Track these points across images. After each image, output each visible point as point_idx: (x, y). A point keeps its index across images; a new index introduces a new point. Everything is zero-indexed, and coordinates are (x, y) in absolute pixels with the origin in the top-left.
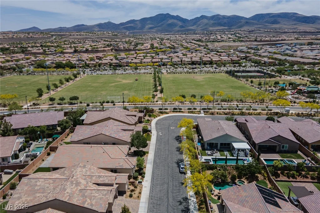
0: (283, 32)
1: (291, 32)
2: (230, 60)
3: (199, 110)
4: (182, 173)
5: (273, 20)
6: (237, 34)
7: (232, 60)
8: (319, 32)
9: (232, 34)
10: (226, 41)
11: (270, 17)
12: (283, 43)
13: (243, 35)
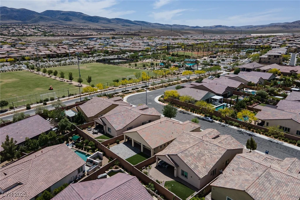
3: (142, 89)
4: (212, 122)
5: (65, 17)
6: (39, 29)
7: (84, 52)
8: (107, 29)
9: (33, 29)
10: (37, 36)
11: (61, 14)
12: (94, 38)
13: (46, 30)
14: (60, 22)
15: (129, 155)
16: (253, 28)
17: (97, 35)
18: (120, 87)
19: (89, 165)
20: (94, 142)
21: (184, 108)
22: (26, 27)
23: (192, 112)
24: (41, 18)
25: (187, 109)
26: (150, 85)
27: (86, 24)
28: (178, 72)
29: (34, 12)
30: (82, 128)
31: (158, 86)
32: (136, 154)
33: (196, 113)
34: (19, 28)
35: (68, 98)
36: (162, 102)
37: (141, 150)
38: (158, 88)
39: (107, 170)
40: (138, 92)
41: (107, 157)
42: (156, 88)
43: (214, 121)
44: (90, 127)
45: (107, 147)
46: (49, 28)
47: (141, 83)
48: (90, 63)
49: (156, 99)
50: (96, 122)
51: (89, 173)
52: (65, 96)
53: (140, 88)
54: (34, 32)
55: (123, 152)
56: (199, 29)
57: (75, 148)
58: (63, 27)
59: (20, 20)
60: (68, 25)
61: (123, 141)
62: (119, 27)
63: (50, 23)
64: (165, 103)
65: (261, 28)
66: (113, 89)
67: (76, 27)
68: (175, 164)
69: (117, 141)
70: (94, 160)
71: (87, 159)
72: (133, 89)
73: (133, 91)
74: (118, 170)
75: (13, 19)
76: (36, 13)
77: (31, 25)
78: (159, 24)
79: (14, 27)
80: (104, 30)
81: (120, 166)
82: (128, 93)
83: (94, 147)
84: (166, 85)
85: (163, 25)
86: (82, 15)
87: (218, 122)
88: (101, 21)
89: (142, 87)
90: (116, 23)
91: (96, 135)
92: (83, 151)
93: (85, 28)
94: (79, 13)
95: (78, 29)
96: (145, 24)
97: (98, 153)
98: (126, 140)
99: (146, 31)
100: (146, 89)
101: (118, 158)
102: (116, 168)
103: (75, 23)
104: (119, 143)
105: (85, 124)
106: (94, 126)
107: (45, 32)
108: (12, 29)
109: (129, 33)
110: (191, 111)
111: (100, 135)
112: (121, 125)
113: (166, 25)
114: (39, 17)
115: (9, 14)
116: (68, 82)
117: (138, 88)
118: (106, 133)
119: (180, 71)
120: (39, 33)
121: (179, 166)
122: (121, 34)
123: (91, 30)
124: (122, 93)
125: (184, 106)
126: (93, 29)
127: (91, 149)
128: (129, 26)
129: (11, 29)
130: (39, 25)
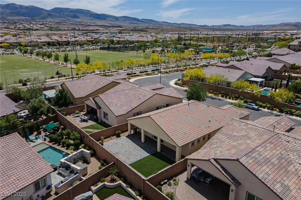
0: (87, 25)
1: (94, 26)
2: (86, 41)
3: (152, 72)
4: (258, 110)
5: (72, 15)
6: (46, 25)
7: (88, 41)
8: (114, 26)
9: (41, 24)
10: (43, 30)
11: (69, 12)
12: (100, 32)
13: (53, 26)
14: (69, 19)
15: (136, 156)
16: (263, 27)
17: (103, 30)
18: (124, 70)
19: (63, 173)
20: (79, 133)
21: (211, 93)
22: (33, 23)
23: (224, 98)
24: (49, 15)
25: (217, 94)
26: (162, 68)
27: (93, 21)
28: (195, 58)
29: (42, 10)
30: (65, 113)
31: (172, 70)
32: (149, 155)
33: (230, 98)
34: (26, 23)
35: (58, 79)
36: (180, 86)
37: (156, 149)
38: (173, 72)
39: (94, 184)
40: (147, 75)
41: (99, 159)
42: (170, 71)
43: (260, 108)
44: (78, 111)
45: (101, 141)
46: (56, 24)
47: (150, 67)
48: (92, 51)
49: (172, 83)
50: (87, 105)
51: (59, 191)
52: (54, 76)
53: (149, 71)
54: (40, 27)
55: (126, 151)
56: (208, 27)
57: (49, 142)
58: (70, 23)
59: (28, 17)
60: (76, 22)
61: (127, 133)
62: (127, 25)
63: (58, 20)
64: (184, 87)
65: (271, 27)
66: (117, 71)
67: (83, 24)
68: (233, 178)
69: (117, 132)
70: (73, 165)
71: (61, 162)
72: (140, 72)
73: (141, 74)
74: (115, 184)
75: (21, 15)
76: (44, 10)
77: (39, 21)
78: (167, 22)
79: (21, 23)
80: (111, 26)
81: (120, 175)
82: (135, 76)
83: (78, 141)
84: (183, 69)
85: (170, 23)
86: (90, 12)
87: (266, 110)
88: (109, 19)
89: (152, 71)
90: (124, 21)
91: (85, 123)
92: (59, 148)
93: (91, 25)
94: (87, 11)
95: (85, 25)
96: (152, 22)
97: (82, 151)
98: (131, 132)
99: (154, 28)
100: (158, 72)
101: (116, 161)
102: (113, 181)
103: (82, 20)
104: (120, 136)
105: (70, 107)
106: (85, 111)
107: (52, 27)
108: (20, 24)
109: (136, 29)
110: (222, 96)
111: (91, 123)
112: (124, 108)
113: (173, 23)
114: (47, 14)
115: (17, 11)
116: (63, 64)
117: (148, 72)
118: (101, 121)
119: (196, 57)
120: (46, 28)
121: (240, 184)
122: (128, 30)
123: (98, 27)
124: (128, 76)
125: (212, 90)
126: (100, 26)
127: (72, 145)
128: (136, 24)
129: (18, 24)
130: (47, 22)
